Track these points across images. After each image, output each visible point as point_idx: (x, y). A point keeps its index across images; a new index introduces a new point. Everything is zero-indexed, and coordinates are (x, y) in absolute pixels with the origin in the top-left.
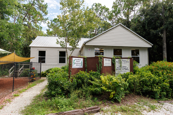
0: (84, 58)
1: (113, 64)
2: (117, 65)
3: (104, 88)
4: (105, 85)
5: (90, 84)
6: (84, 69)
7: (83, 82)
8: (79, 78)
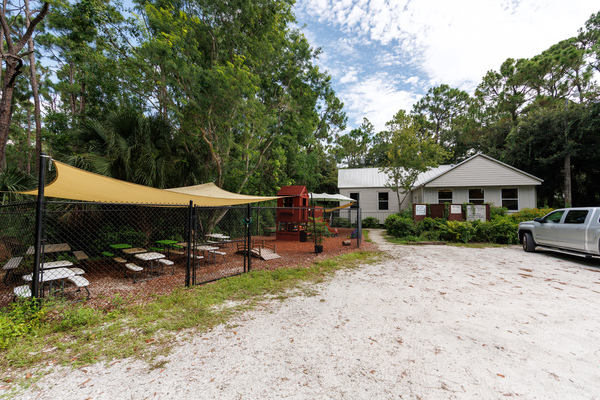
0: (427, 205)
1: (464, 211)
2: (469, 212)
3: (450, 230)
4: (452, 229)
5: (436, 228)
6: (427, 215)
7: (430, 226)
8: (425, 223)
